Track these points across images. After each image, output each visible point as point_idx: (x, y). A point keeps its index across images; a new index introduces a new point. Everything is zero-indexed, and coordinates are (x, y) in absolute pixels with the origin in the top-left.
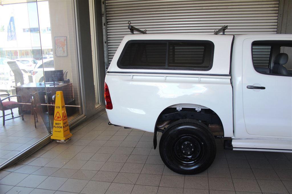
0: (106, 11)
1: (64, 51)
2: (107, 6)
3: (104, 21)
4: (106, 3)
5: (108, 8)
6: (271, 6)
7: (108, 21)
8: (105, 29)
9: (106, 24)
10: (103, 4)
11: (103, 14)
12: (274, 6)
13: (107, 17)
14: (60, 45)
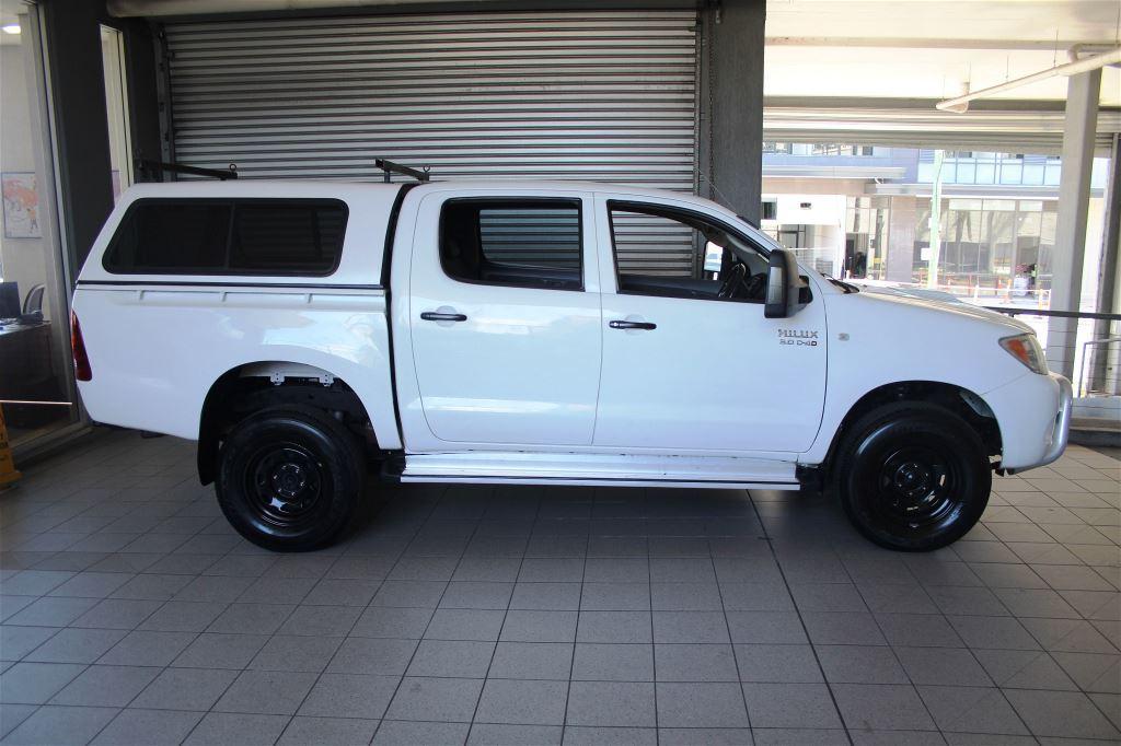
0: (171, 95)
1: (34, 222)
2: (175, 77)
3: (164, 126)
4: (170, 68)
5: (176, 86)
6: (674, 87)
7: (179, 125)
8: (167, 152)
9: (171, 136)
10: (162, 69)
11: (162, 104)
12: (681, 87)
13: (173, 112)
14: (22, 200)
